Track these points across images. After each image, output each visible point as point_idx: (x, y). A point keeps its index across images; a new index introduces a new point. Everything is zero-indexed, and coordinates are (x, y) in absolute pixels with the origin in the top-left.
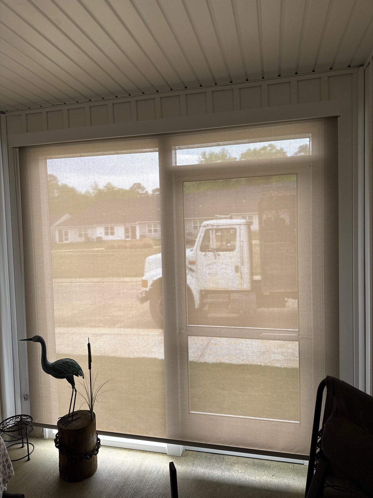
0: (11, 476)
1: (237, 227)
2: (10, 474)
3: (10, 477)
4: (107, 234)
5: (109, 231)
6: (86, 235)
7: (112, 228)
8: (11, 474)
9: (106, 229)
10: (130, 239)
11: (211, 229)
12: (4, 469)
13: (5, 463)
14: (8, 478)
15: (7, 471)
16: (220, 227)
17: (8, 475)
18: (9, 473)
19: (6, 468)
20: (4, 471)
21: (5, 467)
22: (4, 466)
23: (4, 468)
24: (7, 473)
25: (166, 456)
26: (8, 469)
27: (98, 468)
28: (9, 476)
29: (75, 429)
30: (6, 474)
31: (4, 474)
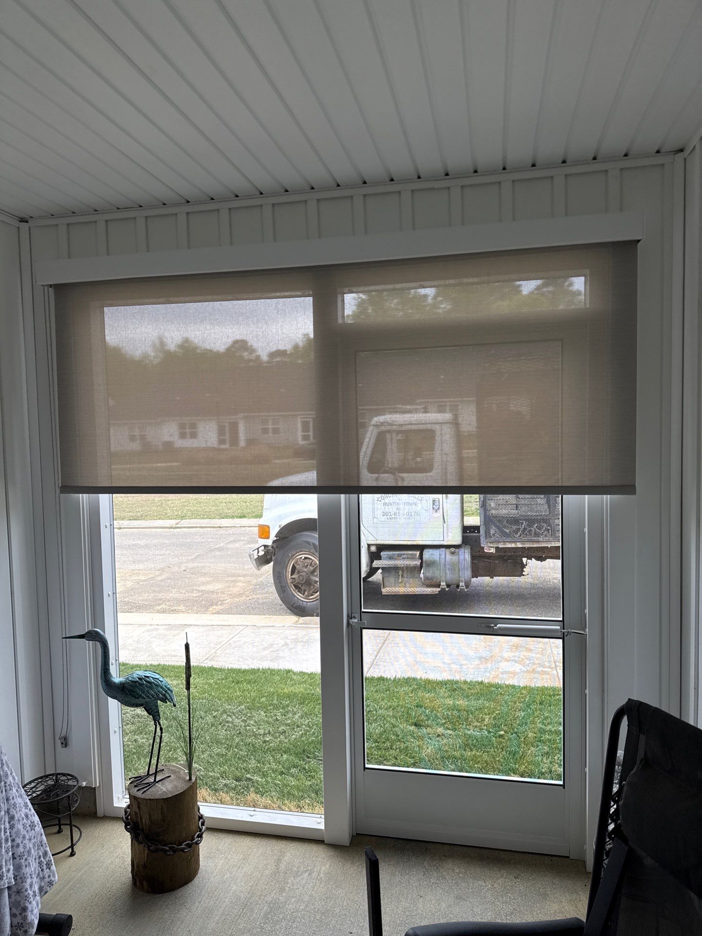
0: (53, 881)
1: (437, 427)
2: (50, 879)
3: (51, 883)
4: (183, 436)
5: (188, 430)
6: (143, 438)
7: (193, 426)
8: (52, 878)
9: (182, 426)
10: (227, 446)
11: (389, 431)
12: (40, 870)
13: (42, 859)
14: (48, 886)
15: (46, 871)
16: (404, 428)
17: (47, 880)
18: (49, 876)
19: (45, 867)
20: (41, 872)
21: (43, 866)
22: (40, 863)
23: (41, 868)
24: (47, 876)
25: (324, 846)
26: (48, 870)
27: (200, 867)
28: (48, 882)
29: (162, 798)
30: (44, 878)
31: (40, 878)
